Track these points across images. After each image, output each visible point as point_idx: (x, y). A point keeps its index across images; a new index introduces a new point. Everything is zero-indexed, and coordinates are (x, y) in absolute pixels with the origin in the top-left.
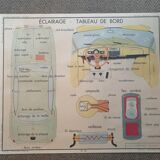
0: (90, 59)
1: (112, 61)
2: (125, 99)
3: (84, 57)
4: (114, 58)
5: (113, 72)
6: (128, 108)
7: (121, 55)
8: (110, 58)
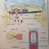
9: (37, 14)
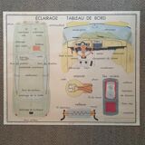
0: (77, 50)
1: (96, 52)
2: (105, 83)
3: (72, 48)
4: (97, 50)
5: (96, 61)
6: (108, 89)
7: (103, 46)
8: (94, 49)
9: (118, 50)
